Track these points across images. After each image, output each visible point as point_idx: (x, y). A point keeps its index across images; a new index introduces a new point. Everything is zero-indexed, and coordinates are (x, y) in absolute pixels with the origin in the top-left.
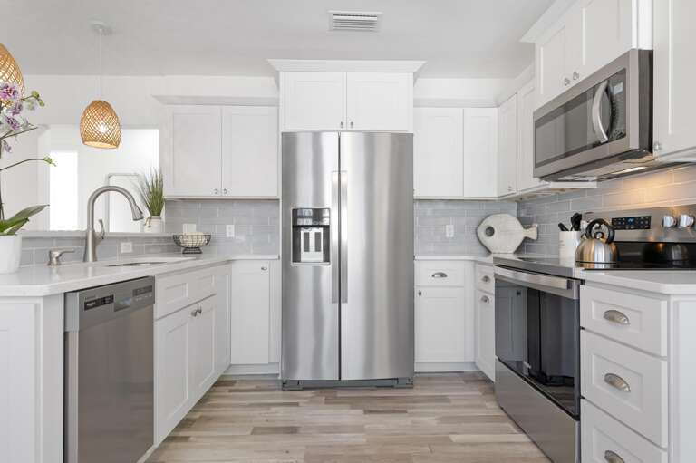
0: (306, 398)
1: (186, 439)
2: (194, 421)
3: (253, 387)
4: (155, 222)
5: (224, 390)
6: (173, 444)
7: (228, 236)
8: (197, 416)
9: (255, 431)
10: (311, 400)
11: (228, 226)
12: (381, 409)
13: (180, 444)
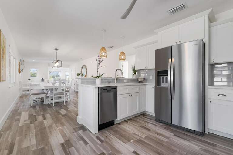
0: (159, 125)
1: (128, 122)
2: (131, 119)
3: (149, 118)
4: (135, 75)
5: (142, 117)
6: (125, 122)
7: (150, 78)
8: (133, 119)
9: (141, 126)
10: (161, 126)
11: (150, 76)
12: (181, 137)
13: (126, 123)
